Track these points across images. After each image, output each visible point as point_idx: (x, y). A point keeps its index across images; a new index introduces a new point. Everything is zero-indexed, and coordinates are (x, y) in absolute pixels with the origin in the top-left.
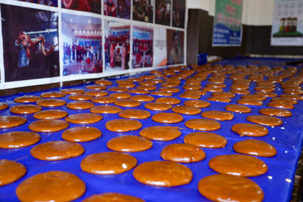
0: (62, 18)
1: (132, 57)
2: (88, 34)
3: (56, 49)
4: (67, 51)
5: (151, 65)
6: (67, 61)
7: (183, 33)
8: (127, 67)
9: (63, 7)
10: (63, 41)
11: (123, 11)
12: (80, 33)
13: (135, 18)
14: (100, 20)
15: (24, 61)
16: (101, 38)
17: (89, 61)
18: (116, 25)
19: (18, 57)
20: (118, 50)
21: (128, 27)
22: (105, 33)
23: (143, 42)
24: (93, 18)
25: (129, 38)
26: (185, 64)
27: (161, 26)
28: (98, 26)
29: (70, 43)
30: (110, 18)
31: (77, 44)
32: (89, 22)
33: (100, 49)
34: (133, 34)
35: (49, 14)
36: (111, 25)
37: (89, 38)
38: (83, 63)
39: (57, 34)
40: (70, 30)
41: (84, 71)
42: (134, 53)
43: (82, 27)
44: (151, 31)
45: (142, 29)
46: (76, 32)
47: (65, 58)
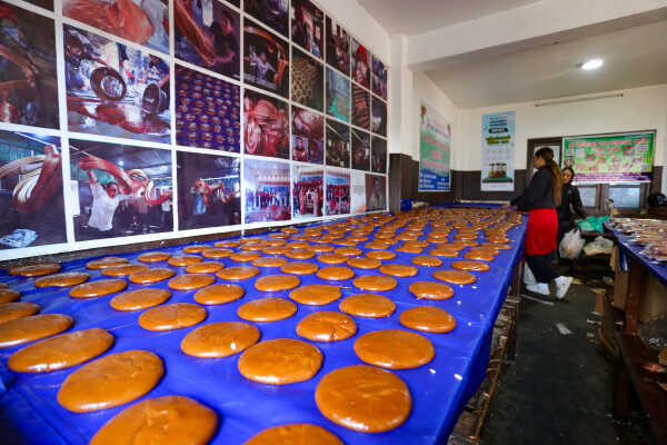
0: (245, 165)
1: (325, 203)
2: (274, 179)
3: (237, 195)
4: (250, 198)
5: (348, 212)
6: (250, 208)
7: (384, 178)
8: (320, 214)
9: (246, 152)
10: (245, 188)
11: (314, 156)
12: (265, 179)
13: (329, 163)
14: (288, 165)
15: (200, 209)
16: (289, 183)
17: (275, 208)
18: (306, 170)
19: (194, 205)
20: (310, 196)
21: (322, 172)
22: (293, 179)
23: (338, 187)
24: (279, 164)
25: (322, 183)
26: (388, 210)
27: (359, 171)
28: (286, 171)
29: (253, 189)
30: (300, 163)
31: (262, 190)
32: (275, 167)
33: (288, 195)
34: (327, 180)
35: (231, 160)
36: (300, 170)
37: (275, 183)
38: (268, 210)
39: (239, 180)
40: (253, 176)
41: (269, 219)
42: (327, 199)
43: (267, 172)
44: (348, 176)
45: (338, 174)
46: (260, 178)
47: (247, 205)
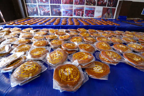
0: (62, 6)
1: (84, 14)
2: (69, 9)
3: (61, 11)
4: (63, 12)
6: (63, 14)
7: (115, 9)
9: (63, 4)
11: (81, 3)
12: (67, 8)
14: (73, 6)
15: (54, 13)
16: (72, 9)
17: (68, 14)
18: (78, 7)
20: (79, 12)
21: (84, 7)
22: (74, 8)
23: (89, 11)
24: (70, 6)
25: (84, 9)
29: (64, 10)
30: (76, 5)
31: (66, 10)
33: (72, 12)
35: (59, 5)
36: (76, 7)
38: (67, 14)
39: (61, 9)
40: (64, 7)
41: (68, 16)
43: (67, 7)
45: (90, 7)
46: (66, 8)
47: (63, 13)
